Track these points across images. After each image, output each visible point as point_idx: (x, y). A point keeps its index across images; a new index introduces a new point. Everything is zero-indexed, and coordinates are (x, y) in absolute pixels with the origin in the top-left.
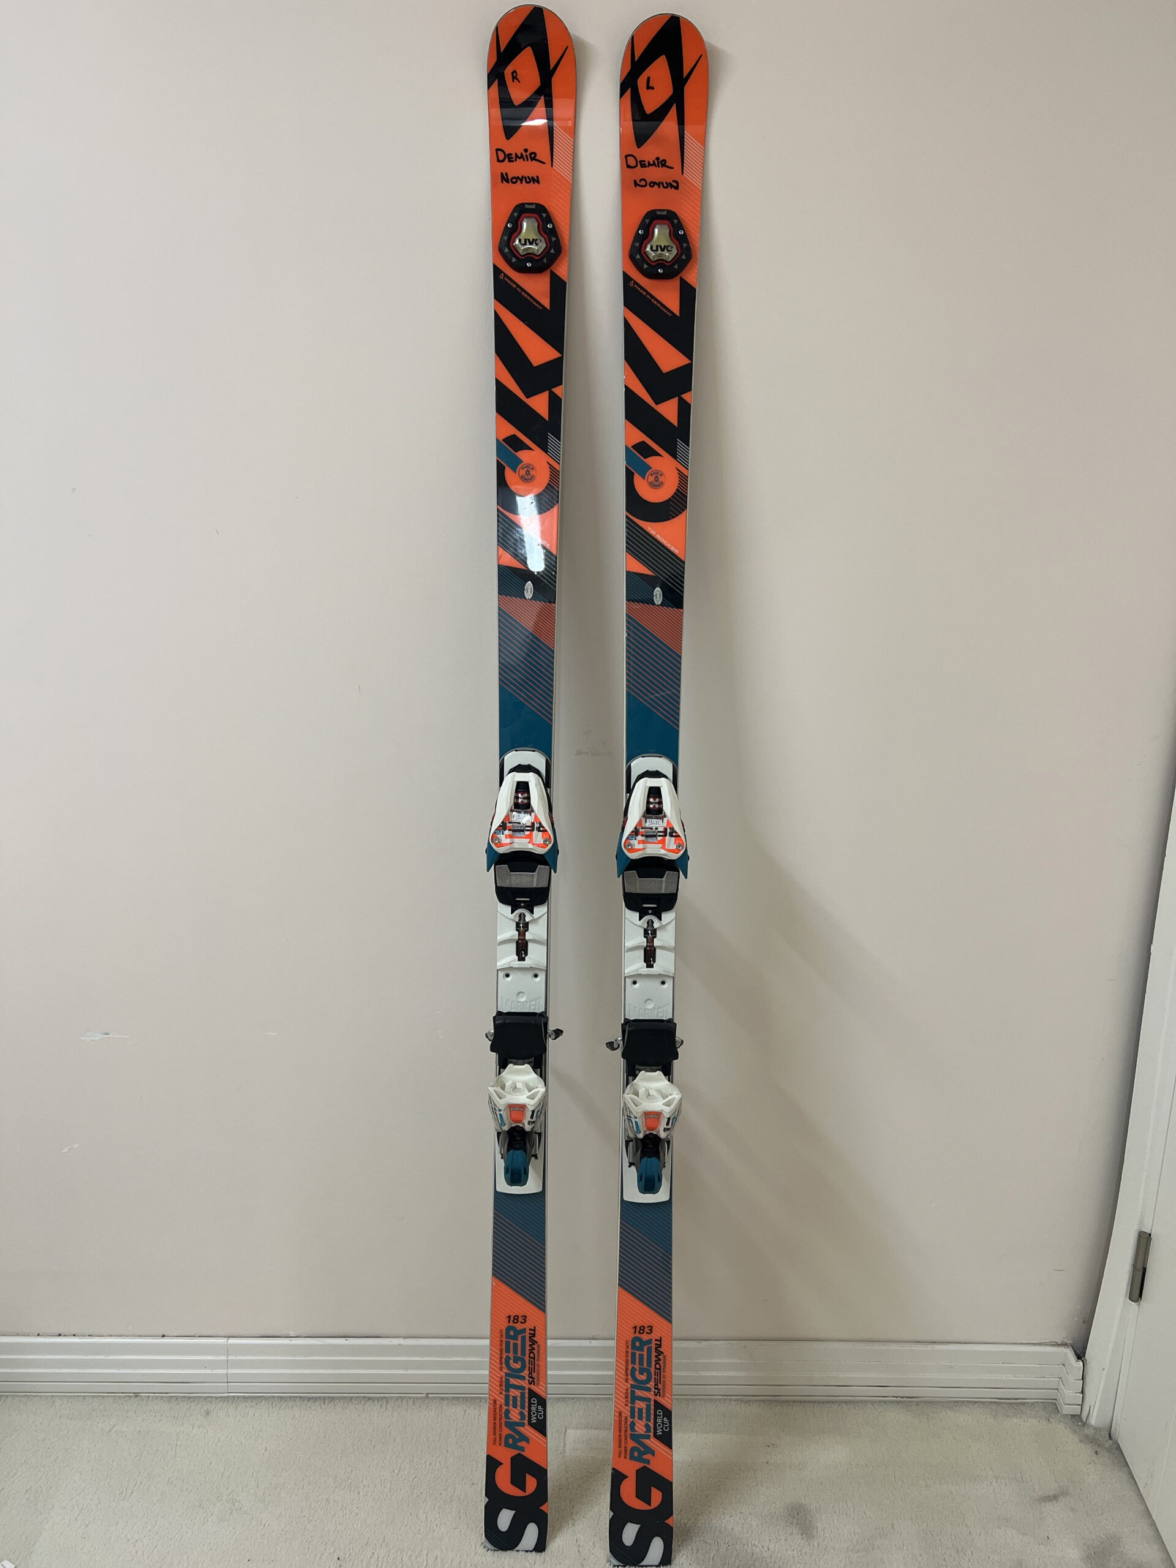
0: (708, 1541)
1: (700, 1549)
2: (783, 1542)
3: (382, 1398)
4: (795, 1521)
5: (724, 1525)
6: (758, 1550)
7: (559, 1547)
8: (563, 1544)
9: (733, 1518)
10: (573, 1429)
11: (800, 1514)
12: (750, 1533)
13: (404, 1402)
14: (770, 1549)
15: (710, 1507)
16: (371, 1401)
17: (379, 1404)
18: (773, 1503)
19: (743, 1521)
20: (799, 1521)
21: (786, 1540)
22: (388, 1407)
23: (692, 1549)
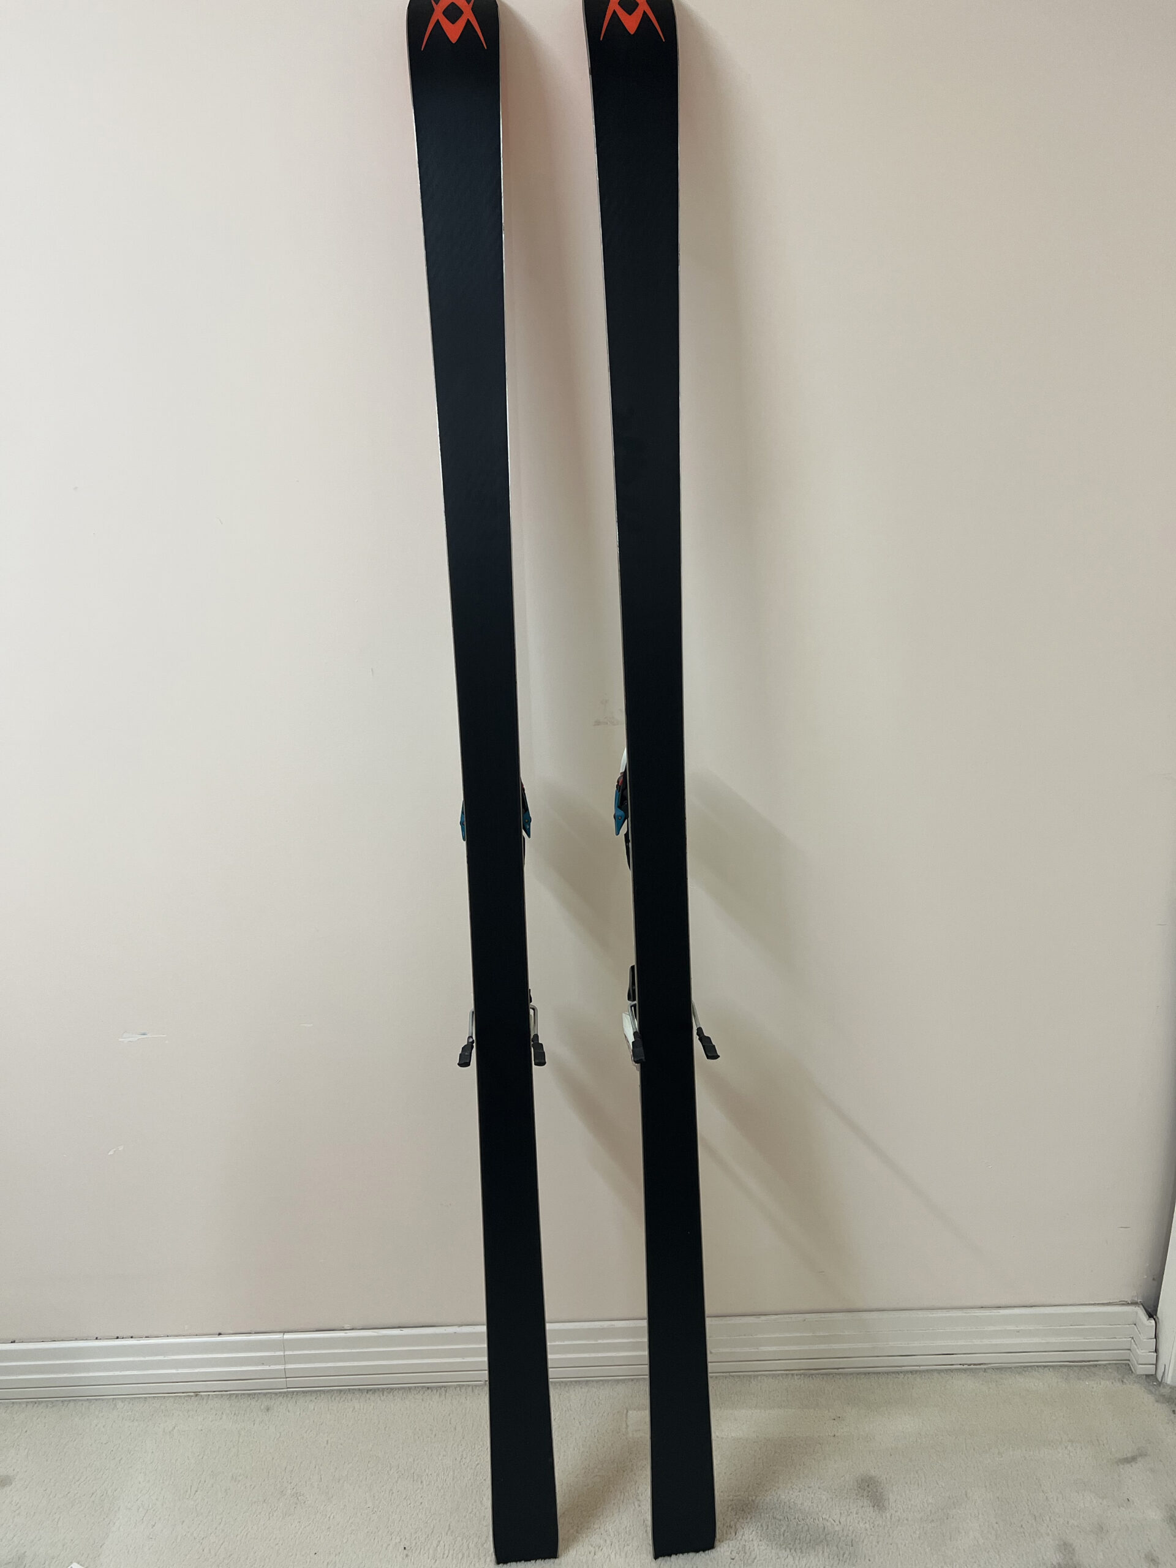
0: (778, 1517)
1: (769, 1525)
2: (855, 1516)
4: (865, 1493)
5: (792, 1500)
6: (829, 1524)
9: (802, 1492)
10: (635, 1410)
11: (871, 1486)
12: (820, 1507)
13: (463, 1390)
14: (842, 1523)
15: (778, 1482)
16: (430, 1390)
17: (438, 1393)
18: (842, 1477)
19: (812, 1496)
20: (870, 1493)
21: (857, 1513)
23: (762, 1526)
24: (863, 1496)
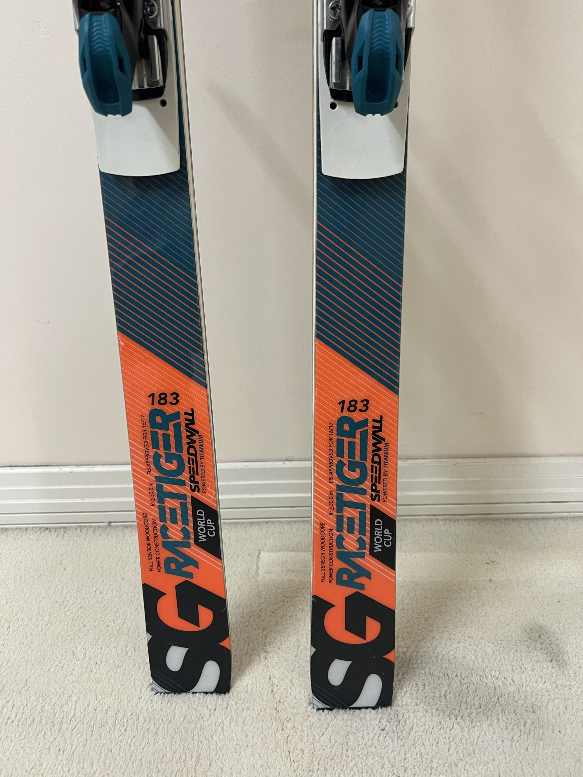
0: (435, 673)
1: (427, 684)
2: (531, 673)
3: (60, 528)
4: (538, 646)
5: (452, 653)
6: (499, 683)
7: (247, 686)
8: (253, 683)
9: (462, 643)
10: (268, 551)
11: (542, 637)
12: (487, 662)
13: (83, 531)
14: (516, 681)
15: (432, 631)
16: (48, 531)
17: (56, 533)
18: (507, 625)
19: (475, 648)
20: (544, 645)
21: (533, 670)
22: (66, 535)
23: (417, 685)
24: (535, 649)
